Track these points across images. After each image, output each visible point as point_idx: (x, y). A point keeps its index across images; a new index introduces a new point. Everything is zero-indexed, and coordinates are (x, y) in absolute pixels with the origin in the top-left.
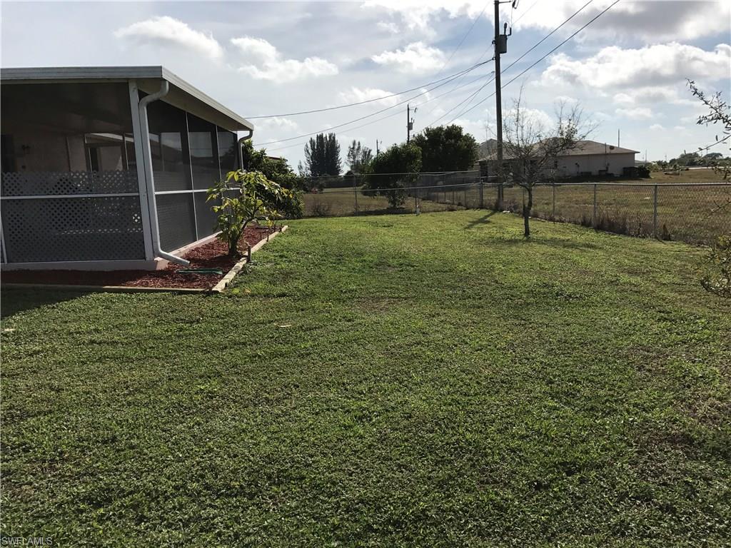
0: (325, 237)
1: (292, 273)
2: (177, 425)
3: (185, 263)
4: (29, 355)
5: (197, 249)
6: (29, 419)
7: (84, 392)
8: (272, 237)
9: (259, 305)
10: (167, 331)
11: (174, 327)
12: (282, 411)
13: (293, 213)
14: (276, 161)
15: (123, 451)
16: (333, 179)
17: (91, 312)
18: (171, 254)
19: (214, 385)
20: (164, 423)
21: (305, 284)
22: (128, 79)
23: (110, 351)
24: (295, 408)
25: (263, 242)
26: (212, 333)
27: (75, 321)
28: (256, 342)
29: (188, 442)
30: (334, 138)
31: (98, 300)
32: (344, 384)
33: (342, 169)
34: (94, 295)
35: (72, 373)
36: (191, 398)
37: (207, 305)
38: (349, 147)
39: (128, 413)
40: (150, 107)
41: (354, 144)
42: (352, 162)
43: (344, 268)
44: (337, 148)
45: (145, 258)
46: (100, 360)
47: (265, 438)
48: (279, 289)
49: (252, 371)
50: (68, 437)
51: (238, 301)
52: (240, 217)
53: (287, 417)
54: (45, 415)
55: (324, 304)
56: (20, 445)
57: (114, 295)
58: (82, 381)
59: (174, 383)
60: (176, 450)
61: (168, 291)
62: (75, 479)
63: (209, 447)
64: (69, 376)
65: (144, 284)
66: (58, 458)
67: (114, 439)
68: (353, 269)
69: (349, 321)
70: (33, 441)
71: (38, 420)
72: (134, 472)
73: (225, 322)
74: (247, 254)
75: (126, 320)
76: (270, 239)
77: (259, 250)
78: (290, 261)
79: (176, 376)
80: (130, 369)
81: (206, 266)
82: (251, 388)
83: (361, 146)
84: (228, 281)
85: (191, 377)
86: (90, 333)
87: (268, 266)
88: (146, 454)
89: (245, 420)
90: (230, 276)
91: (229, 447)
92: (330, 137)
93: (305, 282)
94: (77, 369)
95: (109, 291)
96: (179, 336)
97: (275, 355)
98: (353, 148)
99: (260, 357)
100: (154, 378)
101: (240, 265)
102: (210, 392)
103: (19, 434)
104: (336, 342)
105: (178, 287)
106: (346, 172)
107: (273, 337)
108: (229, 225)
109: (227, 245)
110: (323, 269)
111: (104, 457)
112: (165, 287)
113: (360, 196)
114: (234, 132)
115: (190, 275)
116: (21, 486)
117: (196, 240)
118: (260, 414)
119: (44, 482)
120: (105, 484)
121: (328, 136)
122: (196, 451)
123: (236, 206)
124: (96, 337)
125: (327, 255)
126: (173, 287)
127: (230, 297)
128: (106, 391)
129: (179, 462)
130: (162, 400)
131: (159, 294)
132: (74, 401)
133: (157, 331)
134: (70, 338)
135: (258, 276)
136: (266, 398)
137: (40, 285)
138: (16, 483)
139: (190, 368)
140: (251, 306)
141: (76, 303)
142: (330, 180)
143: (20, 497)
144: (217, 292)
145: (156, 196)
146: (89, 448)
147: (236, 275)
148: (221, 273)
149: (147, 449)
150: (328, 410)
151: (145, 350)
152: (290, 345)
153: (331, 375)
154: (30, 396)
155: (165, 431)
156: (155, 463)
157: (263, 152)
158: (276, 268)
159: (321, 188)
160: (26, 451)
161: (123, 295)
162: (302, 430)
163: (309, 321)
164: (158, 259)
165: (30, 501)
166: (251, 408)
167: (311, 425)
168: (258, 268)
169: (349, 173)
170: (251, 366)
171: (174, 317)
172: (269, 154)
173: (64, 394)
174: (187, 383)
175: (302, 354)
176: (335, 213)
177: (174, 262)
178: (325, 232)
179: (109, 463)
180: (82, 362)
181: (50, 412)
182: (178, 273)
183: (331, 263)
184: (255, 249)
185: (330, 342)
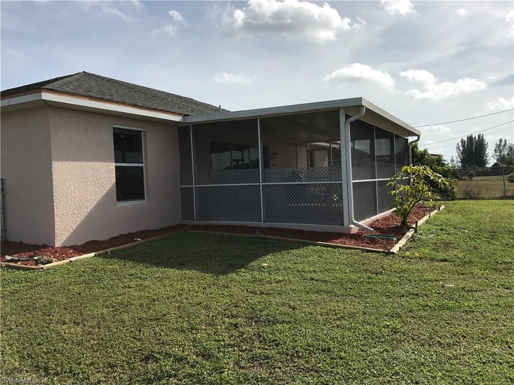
0: (478, 216)
1: (451, 244)
2: (371, 348)
3: (370, 230)
4: (277, 282)
5: (377, 220)
6: (278, 325)
7: (309, 313)
8: (433, 213)
9: (426, 266)
10: (360, 277)
11: (365, 275)
12: (453, 355)
13: (448, 196)
14: (436, 157)
15: (335, 359)
16: (481, 170)
17: (310, 259)
18: (360, 223)
19: (396, 323)
20: (362, 345)
21: (464, 254)
22: (339, 108)
23: (323, 287)
24: (464, 355)
25: (426, 218)
26: (393, 283)
27: (301, 263)
28: (426, 295)
29: (379, 363)
30: (483, 138)
31: (314, 250)
32: (507, 342)
33: (489, 161)
34: (312, 247)
35: (301, 298)
36: (380, 330)
37: (387, 261)
38: (496, 144)
39: (337, 333)
40: (353, 125)
41: (501, 141)
42: (498, 156)
43: (498, 243)
44: (485, 145)
45: (343, 225)
46: (317, 292)
47: (440, 374)
48: (441, 255)
49: (425, 317)
50: (301, 342)
51: (409, 262)
52: (410, 199)
53: (458, 361)
54: (287, 324)
55: (482, 272)
56: (273, 341)
57: (324, 248)
58: (307, 305)
59: (367, 317)
60: (372, 368)
61: (359, 249)
62: (306, 372)
63: (396, 371)
64: (300, 300)
65: (343, 242)
66: (295, 355)
67: (329, 350)
68: (507, 244)
69: (507, 288)
70: (281, 340)
71: (283, 326)
72: (343, 377)
73: (401, 276)
74: (414, 226)
75: (333, 266)
76: (431, 215)
77: (423, 224)
78: (449, 234)
79: (368, 312)
80: (337, 302)
81: (384, 233)
82: (425, 331)
83: (507, 142)
84: (401, 246)
85: (379, 315)
86: (310, 272)
87: (431, 236)
88: (350, 365)
89: (423, 356)
90: (403, 242)
91: (411, 375)
92: (479, 137)
93: (463, 252)
94: (304, 296)
95: (321, 245)
96: (368, 283)
97: (442, 308)
98: (500, 145)
99: (430, 307)
100: (354, 310)
101: (410, 234)
102: (394, 328)
103: (273, 333)
104: (496, 305)
105: (366, 247)
106: (492, 164)
107: (440, 293)
108: (401, 204)
109: (400, 219)
110: (479, 241)
111: (323, 361)
112: (357, 246)
113: (507, 183)
114: (406, 138)
115: (374, 239)
116: (275, 368)
117: (376, 214)
118: (434, 354)
119: (288, 369)
120: (325, 380)
121: (477, 137)
122: (386, 372)
123: (408, 191)
124: (314, 276)
125: (481, 231)
126: (362, 247)
127: (403, 258)
128: (322, 315)
129: (374, 377)
130: (360, 327)
131: (353, 251)
132: (303, 317)
133: (354, 277)
134: (298, 274)
135: (424, 244)
136: (439, 341)
137: (281, 238)
138: (272, 365)
139: (378, 307)
140: (419, 266)
141: (300, 251)
142: (478, 170)
143: (274, 376)
144: (393, 253)
145: (353, 183)
146: (313, 352)
147: (407, 242)
148: (395, 239)
149: (351, 362)
150: (494, 362)
151: (346, 290)
152: (455, 302)
153: (494, 333)
154: (278, 310)
155: (363, 351)
156: (357, 374)
157: (425, 151)
158: (438, 238)
159: (471, 176)
160: (277, 345)
161: (330, 249)
162: (472, 375)
163: (469, 284)
164: (352, 226)
165: (280, 379)
166: (427, 347)
167: (479, 371)
168: (424, 237)
169: (495, 165)
170: (424, 314)
171: (364, 268)
172: (430, 152)
173: (297, 312)
174: (376, 318)
175: (466, 311)
176: (484, 197)
177: (362, 228)
178: (478, 212)
179: (327, 366)
180: (307, 292)
181: (290, 322)
182: (365, 236)
183: (485, 238)
184: (420, 222)
185: (491, 304)
